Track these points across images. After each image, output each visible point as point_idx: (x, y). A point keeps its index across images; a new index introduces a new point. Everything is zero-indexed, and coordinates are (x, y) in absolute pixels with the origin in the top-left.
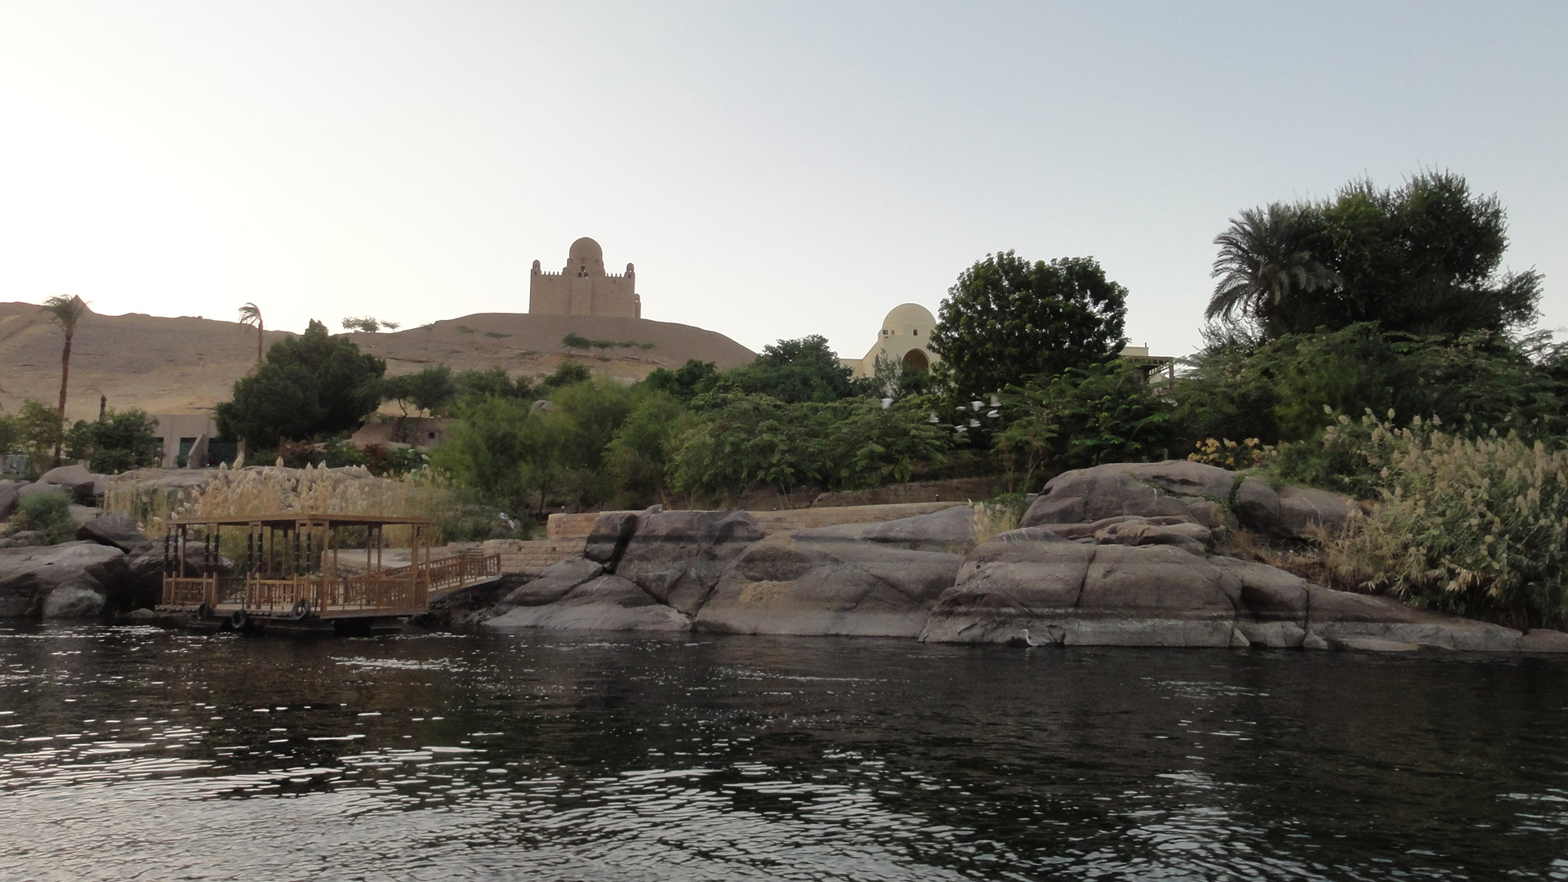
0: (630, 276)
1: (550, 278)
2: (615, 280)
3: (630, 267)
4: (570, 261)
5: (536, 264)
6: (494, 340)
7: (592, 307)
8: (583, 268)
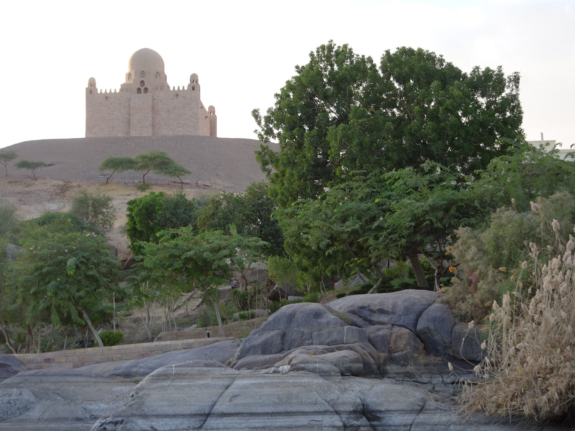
0: (193, 88)
1: (107, 97)
2: (177, 94)
3: (194, 79)
4: (129, 76)
5: (92, 83)
6: (29, 172)
7: (153, 126)
8: (142, 82)
